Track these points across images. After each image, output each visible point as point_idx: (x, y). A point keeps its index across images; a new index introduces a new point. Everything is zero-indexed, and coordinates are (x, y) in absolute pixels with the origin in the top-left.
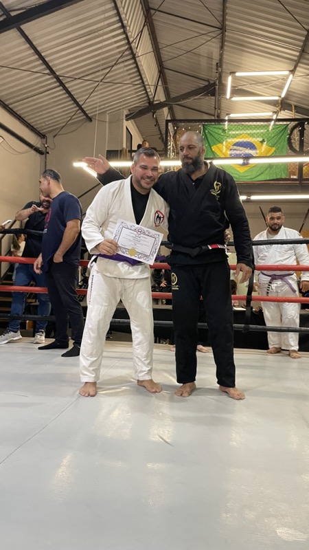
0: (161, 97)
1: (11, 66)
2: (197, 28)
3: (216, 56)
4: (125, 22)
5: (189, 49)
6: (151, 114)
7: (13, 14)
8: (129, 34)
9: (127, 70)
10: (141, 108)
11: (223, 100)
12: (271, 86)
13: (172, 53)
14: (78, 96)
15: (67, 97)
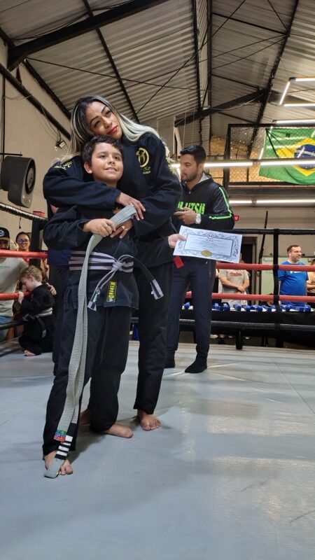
1: (82, 69)
2: (259, 33)
3: (271, 63)
4: (198, 25)
5: (245, 55)
6: (198, 121)
7: (95, 13)
8: (199, 38)
9: (187, 76)
10: (189, 115)
14: (137, 100)
15: (125, 102)
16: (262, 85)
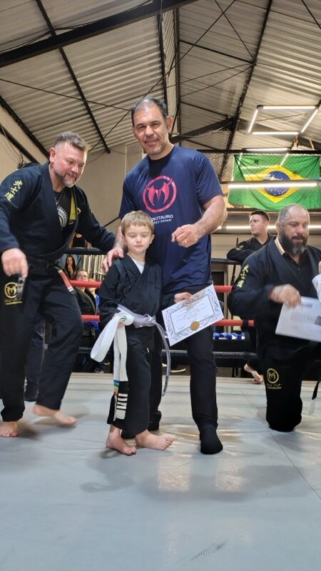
1: (47, 90)
2: (225, 61)
3: (239, 91)
4: (165, 50)
5: (212, 83)
7: (58, 33)
8: (166, 63)
12: (291, 122)
13: (192, 87)
14: (103, 125)
15: (92, 126)
16: (231, 114)
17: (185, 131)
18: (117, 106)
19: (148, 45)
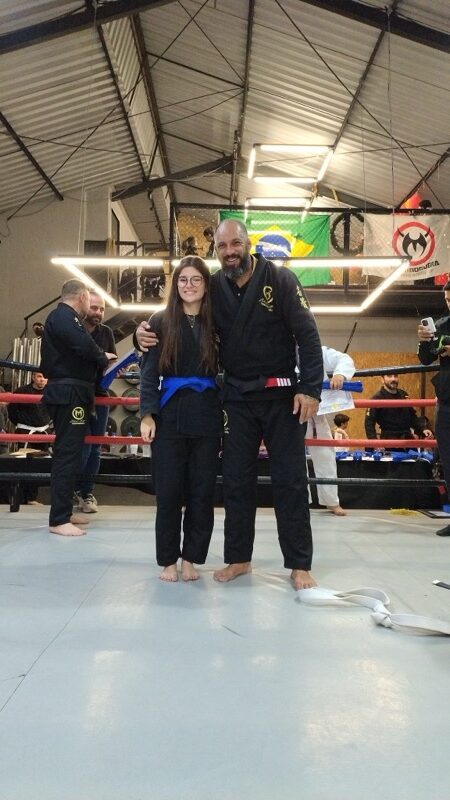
0: (158, 171)
2: (212, 83)
3: (234, 122)
4: (115, 70)
5: (200, 110)
6: (147, 193)
8: (120, 86)
9: (116, 133)
10: (133, 185)
11: (241, 180)
12: (307, 164)
13: (175, 113)
14: (46, 164)
15: (30, 166)
16: (229, 152)
17: (174, 170)
18: (58, 141)
19: (90, 63)
